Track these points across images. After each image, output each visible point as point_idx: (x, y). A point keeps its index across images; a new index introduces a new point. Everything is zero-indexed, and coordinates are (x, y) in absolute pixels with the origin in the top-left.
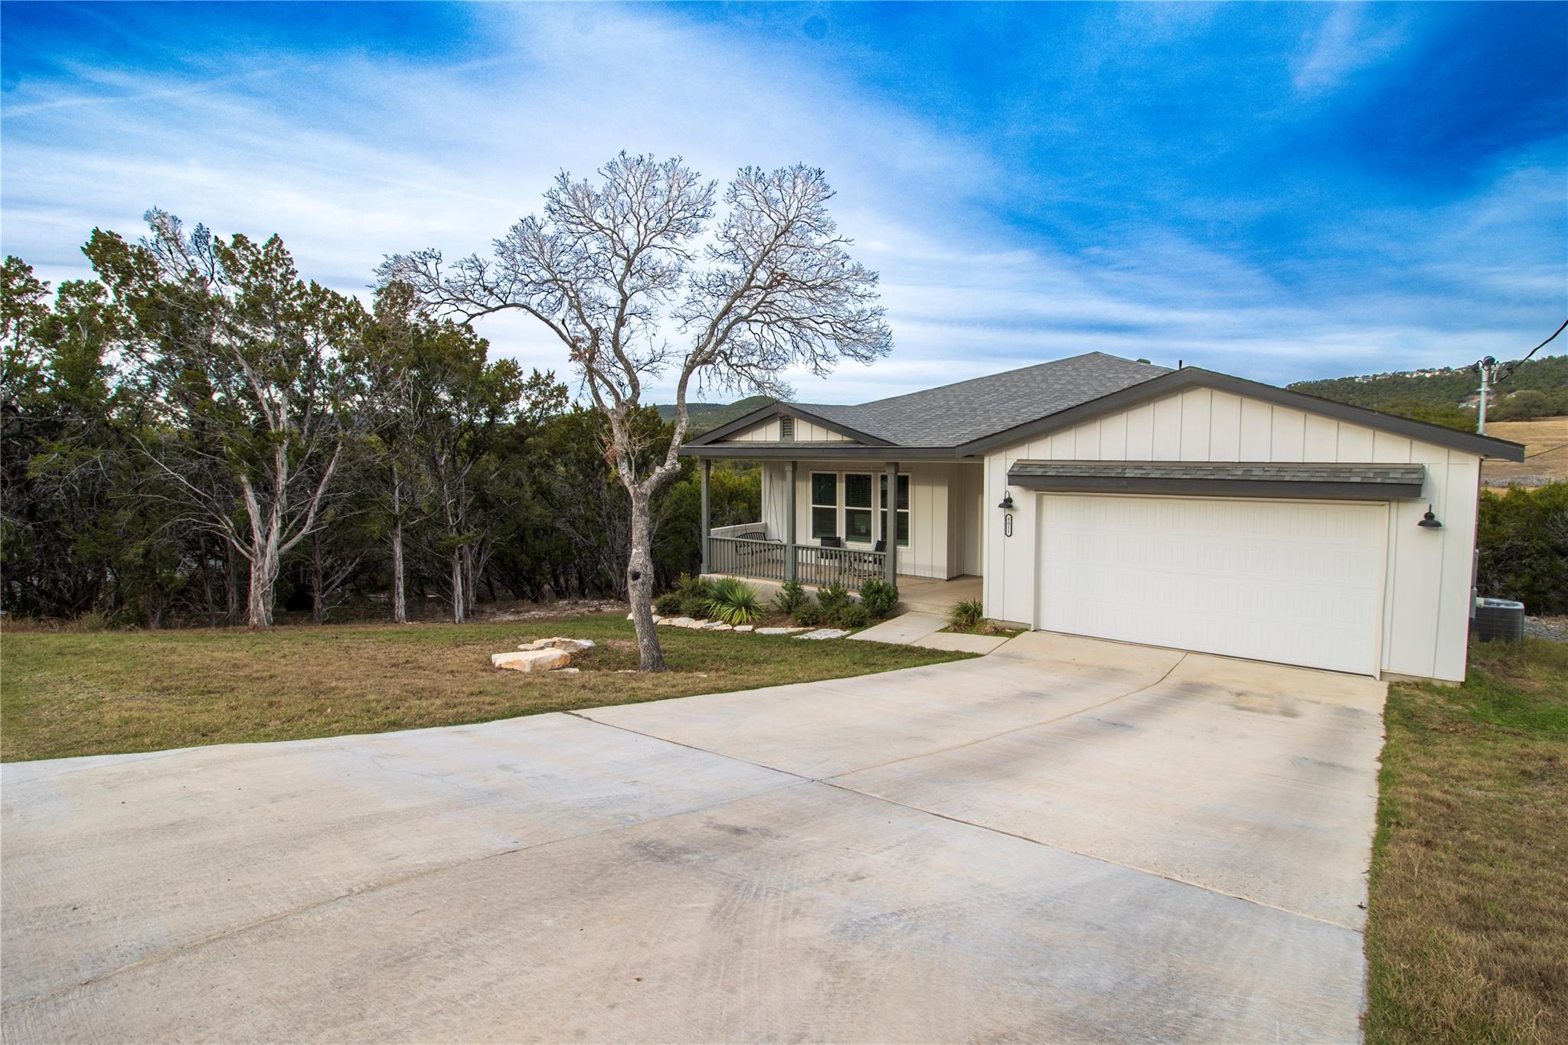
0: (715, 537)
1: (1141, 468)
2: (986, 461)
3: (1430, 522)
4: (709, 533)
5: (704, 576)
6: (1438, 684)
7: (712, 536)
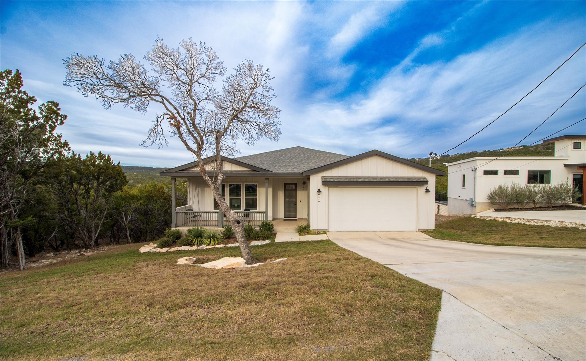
0: (178, 211)
1: (361, 179)
2: (311, 177)
3: (427, 191)
4: (175, 209)
5: (173, 229)
6: (429, 231)
7: (176, 211)
